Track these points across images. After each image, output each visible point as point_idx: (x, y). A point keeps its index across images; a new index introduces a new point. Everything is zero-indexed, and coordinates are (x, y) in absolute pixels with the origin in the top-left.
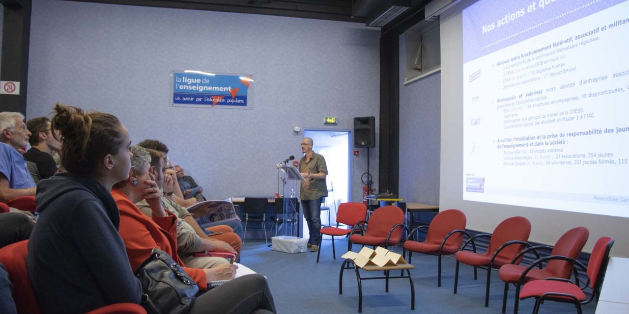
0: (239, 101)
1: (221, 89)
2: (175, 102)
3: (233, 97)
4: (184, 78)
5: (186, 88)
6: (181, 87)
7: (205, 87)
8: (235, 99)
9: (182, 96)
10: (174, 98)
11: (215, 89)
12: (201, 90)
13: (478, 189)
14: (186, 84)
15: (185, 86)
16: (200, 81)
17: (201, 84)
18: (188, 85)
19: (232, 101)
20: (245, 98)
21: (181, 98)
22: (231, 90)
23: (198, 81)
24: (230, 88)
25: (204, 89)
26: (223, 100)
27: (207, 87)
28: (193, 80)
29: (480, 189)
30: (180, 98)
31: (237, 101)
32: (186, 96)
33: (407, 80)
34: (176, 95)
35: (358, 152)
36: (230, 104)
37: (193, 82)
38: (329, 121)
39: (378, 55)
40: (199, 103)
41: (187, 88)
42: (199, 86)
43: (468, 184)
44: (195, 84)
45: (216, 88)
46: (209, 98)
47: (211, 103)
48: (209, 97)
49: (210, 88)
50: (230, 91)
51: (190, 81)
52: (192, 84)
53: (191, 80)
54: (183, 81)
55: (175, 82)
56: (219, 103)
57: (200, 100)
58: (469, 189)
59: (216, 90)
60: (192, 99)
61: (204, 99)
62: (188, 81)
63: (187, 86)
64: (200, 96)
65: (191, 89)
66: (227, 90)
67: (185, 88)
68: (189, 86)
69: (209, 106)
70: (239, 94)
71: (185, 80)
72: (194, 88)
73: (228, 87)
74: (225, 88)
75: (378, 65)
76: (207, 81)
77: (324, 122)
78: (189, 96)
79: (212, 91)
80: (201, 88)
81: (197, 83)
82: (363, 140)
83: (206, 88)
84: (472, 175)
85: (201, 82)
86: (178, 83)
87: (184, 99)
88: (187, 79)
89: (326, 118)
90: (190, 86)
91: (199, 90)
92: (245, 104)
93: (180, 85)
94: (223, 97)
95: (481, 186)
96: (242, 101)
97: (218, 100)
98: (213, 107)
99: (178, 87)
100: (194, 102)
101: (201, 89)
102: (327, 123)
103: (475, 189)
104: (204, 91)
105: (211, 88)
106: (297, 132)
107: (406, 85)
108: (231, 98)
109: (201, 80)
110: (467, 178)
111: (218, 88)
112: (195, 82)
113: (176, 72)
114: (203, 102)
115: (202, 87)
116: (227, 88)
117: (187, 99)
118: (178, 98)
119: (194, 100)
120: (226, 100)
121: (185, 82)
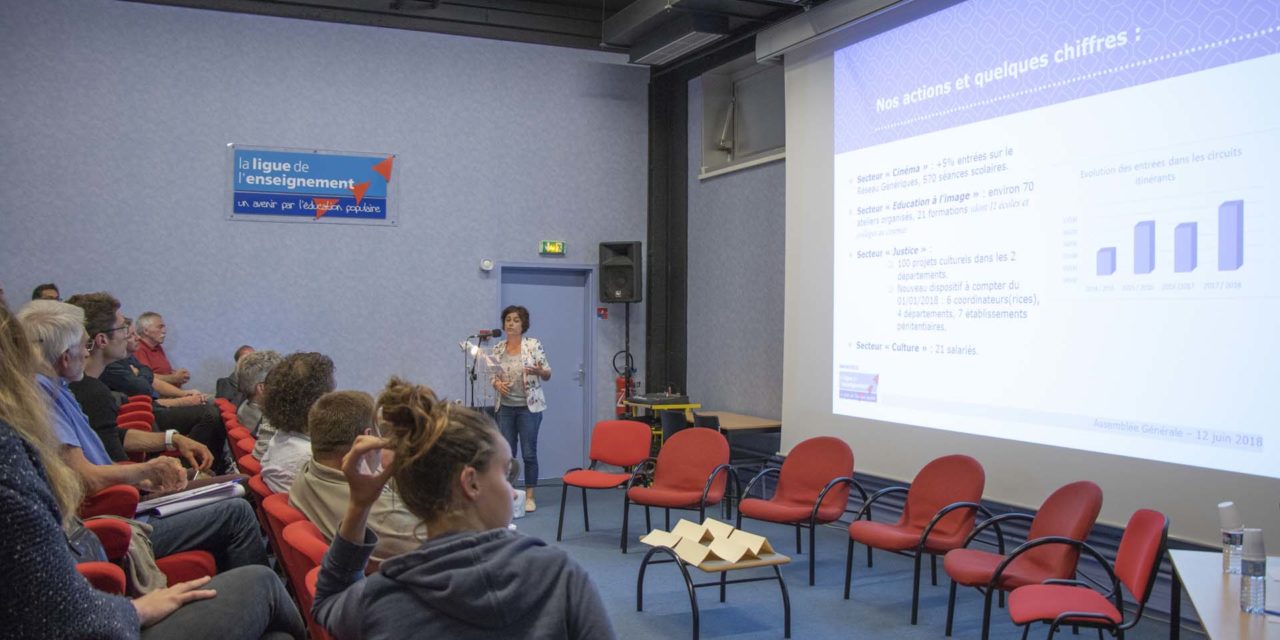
0: (371, 210)
1: (333, 184)
2: (238, 210)
3: (358, 201)
4: (255, 160)
5: (260, 180)
6: (249, 180)
7: (299, 180)
8: (361, 205)
9: (251, 198)
10: (236, 203)
11: (320, 183)
12: (292, 187)
13: (864, 394)
14: (260, 173)
15: (258, 178)
16: (289, 166)
17: (291, 174)
18: (265, 175)
19: (356, 210)
20: (382, 203)
21: (251, 203)
22: (354, 185)
23: (286, 167)
24: (351, 182)
25: (299, 184)
26: (337, 207)
27: (303, 180)
28: (274, 164)
29: (869, 394)
30: (247, 202)
31: (365, 209)
32: (261, 198)
33: (707, 171)
34: (238, 197)
35: (605, 310)
36: (352, 215)
37: (275, 169)
38: (551, 248)
39: (646, 116)
40: (287, 212)
41: (263, 183)
42: (287, 178)
43: (844, 384)
44: (279, 174)
45: (322, 182)
46: (309, 203)
47: (313, 213)
48: (308, 200)
49: (310, 183)
50: (352, 187)
51: (268, 167)
52: (274, 174)
53: (270, 164)
54: (254, 167)
55: (237, 171)
56: (328, 214)
57: (290, 206)
58: (844, 394)
59: (322, 186)
60: (273, 205)
61: (297, 203)
62: (265, 167)
63: (262, 178)
64: (288, 199)
65: (270, 182)
66: (346, 185)
67: (257, 182)
68: (268, 176)
69: (310, 219)
70: (371, 193)
71: (257, 164)
72: (276, 181)
73: (347, 180)
74: (341, 182)
75: (645, 137)
76: (303, 168)
77: (541, 251)
78: (267, 198)
79: (315, 188)
80: (291, 182)
81: (283, 172)
82: (619, 287)
83: (301, 182)
84: (853, 367)
85: (292, 169)
86: (242, 170)
87: (257, 204)
88: (262, 162)
89: (545, 244)
90: (268, 178)
91: (287, 185)
92: (382, 215)
93: (247, 175)
94: (337, 201)
95: (870, 389)
96: (377, 209)
97: (326, 207)
98: (317, 221)
99: (244, 179)
100: (277, 211)
101: (292, 184)
102: (546, 253)
103: (859, 394)
104: (297, 187)
105: (313, 182)
106: (486, 272)
107: (702, 181)
108: (352, 202)
109: (293, 165)
110: (841, 373)
111: (327, 181)
112: (279, 169)
113: (239, 147)
114: (297, 212)
115: (294, 180)
116: (345, 182)
117: (262, 204)
118: (244, 203)
119: (278, 207)
120: (344, 207)
121: (257, 170)
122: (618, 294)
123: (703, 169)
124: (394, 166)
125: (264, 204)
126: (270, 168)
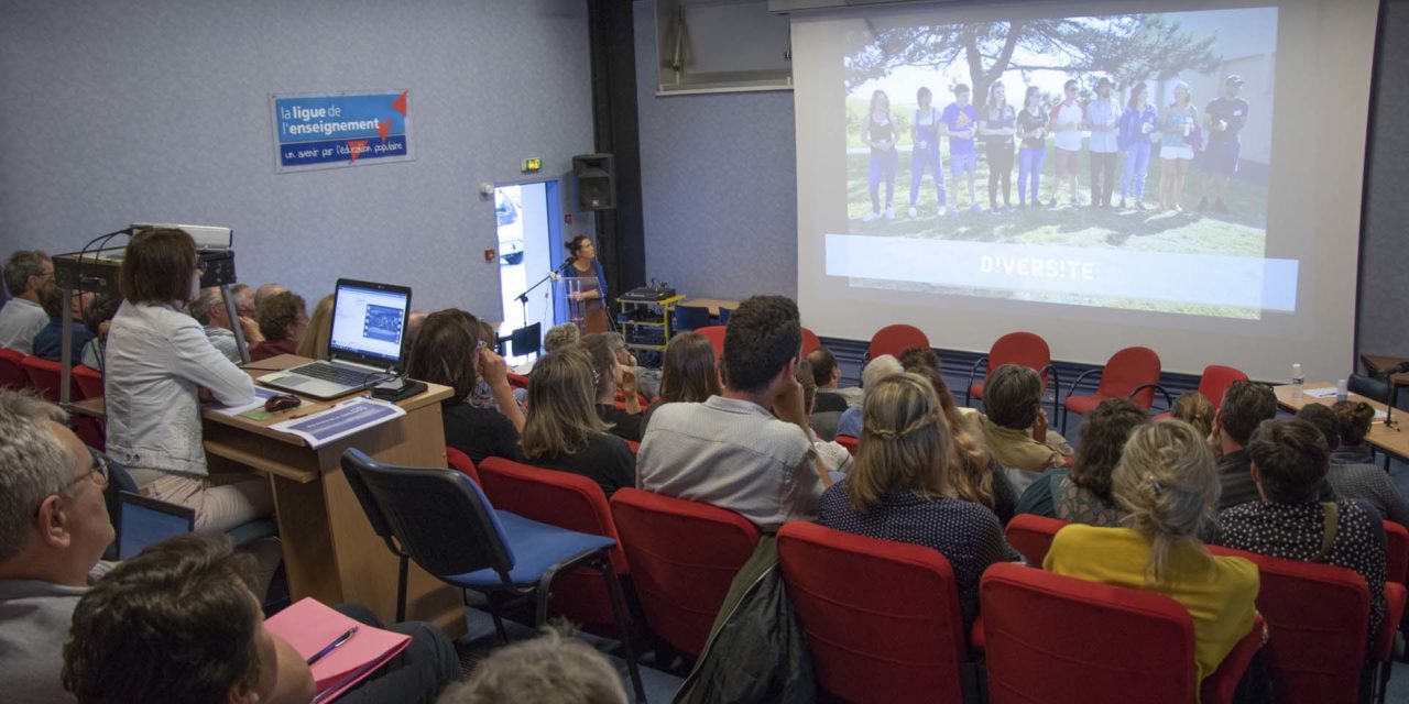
0: (393, 147)
1: (362, 125)
2: (286, 162)
3: (384, 139)
4: (294, 108)
5: (302, 129)
6: (293, 130)
7: (334, 125)
8: (386, 144)
9: (297, 148)
10: (283, 157)
11: (351, 127)
12: (329, 133)
14: (299, 121)
15: (299, 127)
16: (324, 112)
17: (327, 120)
18: (305, 124)
19: (383, 148)
20: (402, 140)
21: (296, 154)
22: (378, 124)
23: (321, 112)
24: (376, 121)
25: (334, 129)
26: (368, 148)
27: (337, 124)
28: (311, 111)
30: (294, 152)
31: (390, 147)
32: (304, 147)
33: (665, 90)
34: (285, 149)
35: (570, 216)
36: (381, 154)
37: (313, 116)
38: (531, 166)
40: (328, 159)
41: (304, 131)
42: (323, 124)
44: (317, 121)
45: (353, 123)
46: (345, 147)
47: (348, 157)
48: (343, 144)
49: (343, 127)
50: (377, 127)
51: (307, 114)
52: (313, 121)
53: (307, 111)
54: (295, 116)
55: (280, 120)
56: (362, 156)
57: (328, 152)
59: (353, 128)
60: (315, 155)
61: (334, 148)
62: (304, 115)
63: (303, 126)
64: (327, 145)
65: (310, 131)
66: (372, 126)
67: (299, 132)
68: (314, 124)
69: (347, 163)
70: (393, 131)
71: (298, 113)
72: (315, 128)
73: (373, 120)
74: (368, 123)
75: (588, 52)
76: (336, 112)
77: (524, 168)
78: (310, 146)
79: (348, 131)
80: (328, 127)
81: (320, 118)
82: (594, 196)
83: (336, 127)
85: (327, 114)
86: (285, 121)
87: (302, 155)
88: (302, 110)
89: (528, 162)
90: (308, 126)
91: (325, 131)
92: (402, 152)
93: (290, 125)
94: (366, 142)
96: (399, 145)
97: (359, 149)
98: (353, 164)
99: (287, 129)
100: (320, 159)
101: (329, 129)
102: (528, 171)
104: (333, 133)
105: (346, 125)
106: (486, 195)
107: (660, 97)
108: (378, 141)
109: (327, 109)
111: (356, 123)
112: (316, 115)
113: (278, 97)
114: (336, 157)
115: (329, 125)
116: (371, 122)
117: (306, 153)
118: (290, 154)
119: (320, 154)
120: (373, 147)
121: (298, 119)
122: (595, 203)
123: (661, 87)
124: (408, 100)
125: (308, 154)
126: (308, 116)
